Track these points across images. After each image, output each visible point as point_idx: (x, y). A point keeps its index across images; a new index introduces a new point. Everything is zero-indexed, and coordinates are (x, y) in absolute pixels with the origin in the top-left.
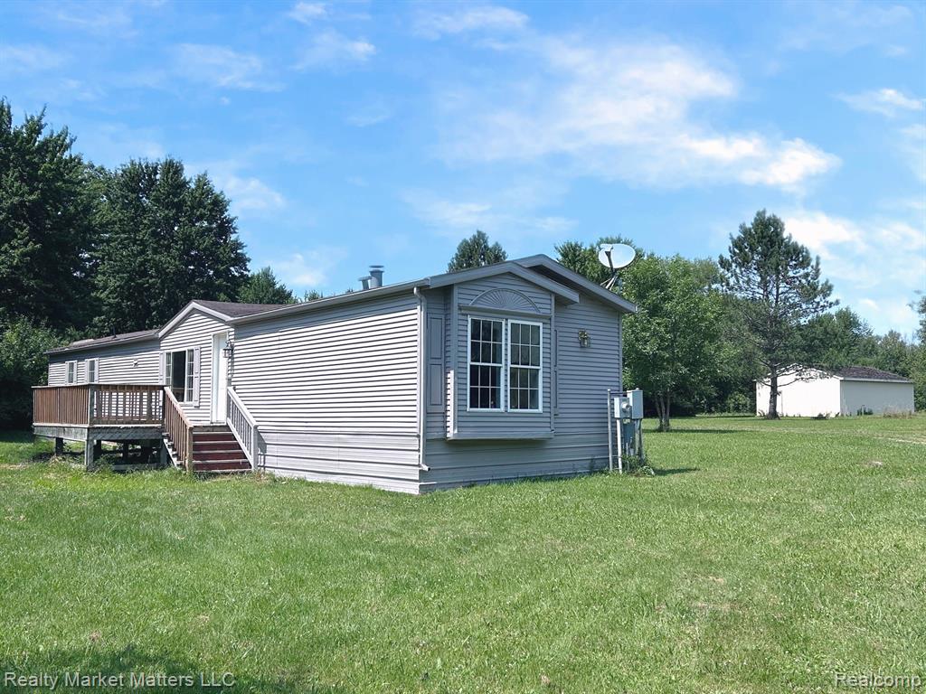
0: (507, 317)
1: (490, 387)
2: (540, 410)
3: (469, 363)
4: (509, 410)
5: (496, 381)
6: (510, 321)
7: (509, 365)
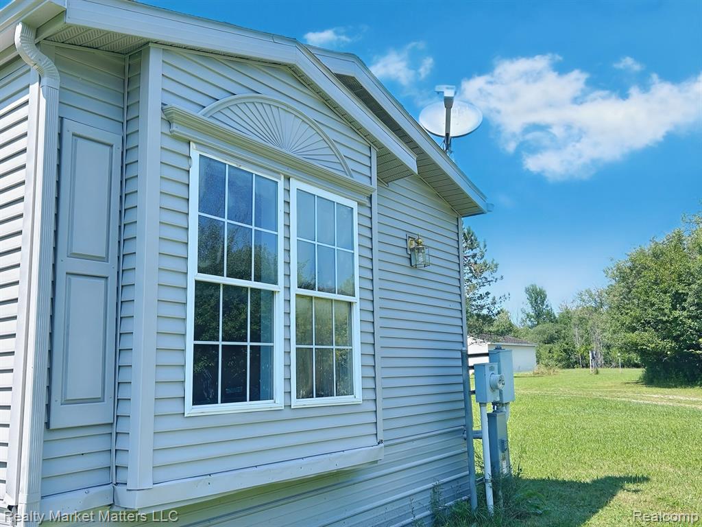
0: (289, 172)
1: (249, 344)
2: (358, 395)
3: (194, 275)
4: (296, 403)
5: (261, 330)
6: (295, 185)
7: (295, 290)
